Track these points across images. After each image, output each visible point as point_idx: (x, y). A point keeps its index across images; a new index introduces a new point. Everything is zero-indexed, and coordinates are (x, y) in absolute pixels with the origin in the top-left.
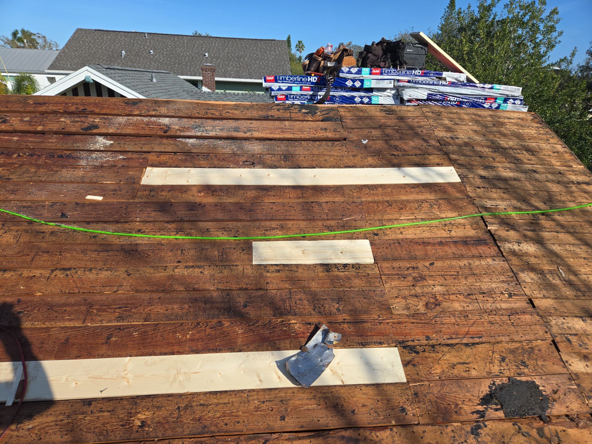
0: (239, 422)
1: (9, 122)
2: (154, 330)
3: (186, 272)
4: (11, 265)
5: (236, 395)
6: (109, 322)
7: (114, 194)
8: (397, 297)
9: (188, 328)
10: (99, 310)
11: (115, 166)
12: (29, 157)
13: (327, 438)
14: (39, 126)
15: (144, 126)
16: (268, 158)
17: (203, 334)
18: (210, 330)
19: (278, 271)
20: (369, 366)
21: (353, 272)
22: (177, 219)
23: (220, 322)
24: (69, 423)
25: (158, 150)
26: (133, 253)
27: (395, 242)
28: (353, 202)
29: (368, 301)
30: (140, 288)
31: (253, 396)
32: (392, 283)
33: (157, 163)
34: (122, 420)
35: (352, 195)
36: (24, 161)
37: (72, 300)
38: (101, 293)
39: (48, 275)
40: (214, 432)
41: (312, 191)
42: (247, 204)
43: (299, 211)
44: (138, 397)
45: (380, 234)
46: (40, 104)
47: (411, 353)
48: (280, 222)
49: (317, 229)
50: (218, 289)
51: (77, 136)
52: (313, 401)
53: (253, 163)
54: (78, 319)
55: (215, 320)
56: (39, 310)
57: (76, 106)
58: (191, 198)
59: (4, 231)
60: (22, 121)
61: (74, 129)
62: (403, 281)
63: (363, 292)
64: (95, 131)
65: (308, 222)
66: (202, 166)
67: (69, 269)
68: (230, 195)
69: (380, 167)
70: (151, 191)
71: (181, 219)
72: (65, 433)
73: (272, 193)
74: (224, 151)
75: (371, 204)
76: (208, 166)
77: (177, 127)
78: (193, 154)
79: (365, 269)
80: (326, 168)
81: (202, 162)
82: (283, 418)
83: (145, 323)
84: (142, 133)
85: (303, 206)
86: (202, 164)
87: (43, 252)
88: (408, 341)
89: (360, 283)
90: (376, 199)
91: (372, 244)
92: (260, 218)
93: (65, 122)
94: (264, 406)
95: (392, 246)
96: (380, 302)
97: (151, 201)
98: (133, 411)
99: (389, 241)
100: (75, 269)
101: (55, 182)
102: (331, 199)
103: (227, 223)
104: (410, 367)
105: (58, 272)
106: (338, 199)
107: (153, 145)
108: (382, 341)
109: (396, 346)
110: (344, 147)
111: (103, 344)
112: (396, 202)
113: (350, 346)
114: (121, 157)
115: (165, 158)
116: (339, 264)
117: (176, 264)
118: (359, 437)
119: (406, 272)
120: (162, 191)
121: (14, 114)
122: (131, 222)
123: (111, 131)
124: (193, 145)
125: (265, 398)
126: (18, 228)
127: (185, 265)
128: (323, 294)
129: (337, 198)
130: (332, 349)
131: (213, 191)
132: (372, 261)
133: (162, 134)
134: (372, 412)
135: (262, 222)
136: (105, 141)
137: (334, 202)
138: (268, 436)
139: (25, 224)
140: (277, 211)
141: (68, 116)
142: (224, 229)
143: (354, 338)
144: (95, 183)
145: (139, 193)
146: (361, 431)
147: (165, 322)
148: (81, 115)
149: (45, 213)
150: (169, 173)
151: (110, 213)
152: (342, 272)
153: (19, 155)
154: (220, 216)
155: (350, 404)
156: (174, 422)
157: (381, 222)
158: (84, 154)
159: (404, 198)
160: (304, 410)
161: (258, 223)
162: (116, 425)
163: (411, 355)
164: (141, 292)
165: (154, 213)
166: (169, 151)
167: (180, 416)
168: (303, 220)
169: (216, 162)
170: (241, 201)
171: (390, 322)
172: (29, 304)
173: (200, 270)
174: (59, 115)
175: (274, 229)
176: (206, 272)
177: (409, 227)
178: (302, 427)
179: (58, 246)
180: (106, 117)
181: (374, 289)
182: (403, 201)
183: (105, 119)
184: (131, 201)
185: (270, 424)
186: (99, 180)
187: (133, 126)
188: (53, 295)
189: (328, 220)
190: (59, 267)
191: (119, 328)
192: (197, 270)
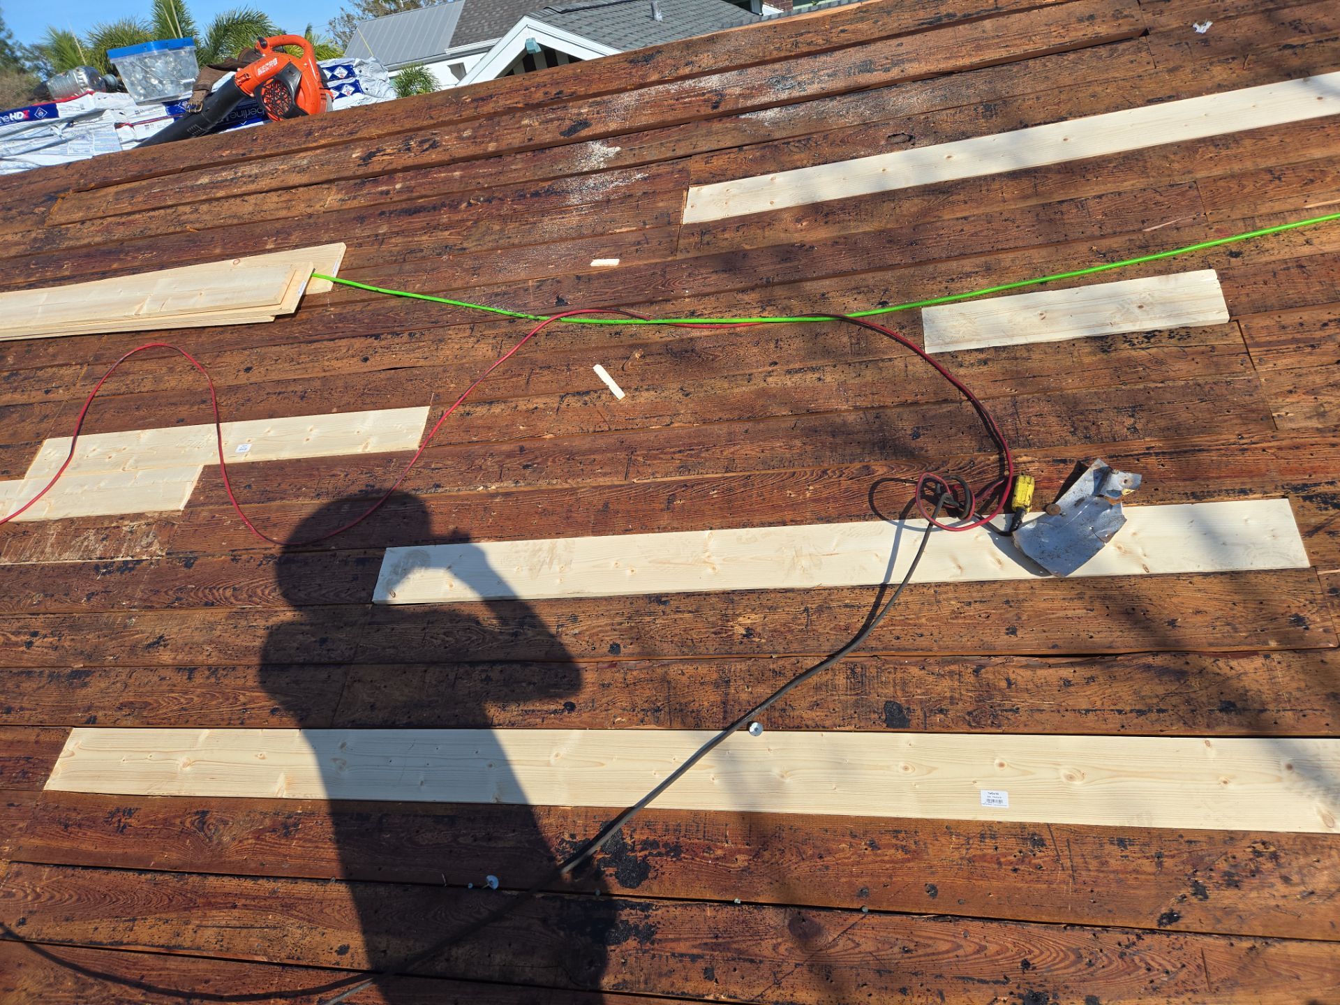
0: (922, 635)
1: (441, 145)
2: (745, 485)
3: (789, 382)
4: (499, 394)
5: (912, 591)
6: (666, 475)
7: (637, 250)
8: (1291, 392)
9: (807, 481)
10: (645, 457)
11: (630, 196)
12: (485, 204)
13: (1112, 666)
14: (490, 142)
15: (672, 102)
16: (946, 120)
17: (835, 489)
18: (849, 482)
19: (985, 362)
20: (1212, 537)
21: (1171, 346)
22: (759, 282)
23: (867, 467)
24: (632, 628)
25: (705, 149)
26: (687, 355)
27: (1290, 265)
28: (1172, 186)
29: (1210, 406)
30: (708, 416)
31: (946, 593)
32: (1279, 362)
33: (707, 175)
34: (714, 625)
35: (1167, 168)
36: (479, 214)
37: (601, 442)
38: (644, 429)
39: (556, 405)
40: (876, 649)
41: (1059, 177)
42: (904, 230)
43: (1027, 227)
44: (734, 592)
45: (1247, 253)
46: (483, 99)
47: (1326, 509)
48: (983, 259)
49: (1076, 262)
50: (856, 408)
51: (556, 150)
52: (1077, 603)
53: (911, 137)
54: (617, 472)
55: (857, 465)
56: (554, 461)
57: (543, 90)
58: (783, 235)
59: (475, 339)
60: (460, 138)
61: (547, 138)
62: (1310, 354)
63: (1198, 388)
64: (584, 133)
65: (1052, 249)
66: (799, 164)
67: (587, 393)
68: (864, 217)
69: (1247, 86)
70: (703, 234)
71: (768, 282)
72: (629, 641)
73: (961, 197)
74: (842, 121)
75: (1221, 183)
76: (811, 162)
77: (738, 91)
78: (776, 143)
79: (1203, 336)
80: (1094, 114)
81: (796, 157)
82: (1012, 631)
83: (726, 475)
84: (670, 118)
85: (1037, 215)
86: (798, 160)
87: (541, 368)
88: (1319, 484)
89: (1192, 368)
90: (1236, 167)
91: (1223, 278)
92: (936, 256)
93: (531, 125)
94: (970, 611)
95: (1282, 276)
96: (1243, 406)
97: (706, 253)
98: (730, 612)
99: (1272, 266)
100: (596, 392)
101: (536, 243)
102: (1111, 187)
103: (863, 276)
104: (1320, 537)
105: (570, 400)
106: (1130, 183)
107: (694, 140)
108: (1248, 487)
109: (1283, 497)
110: (1144, 54)
111: (662, 510)
112: (1294, 167)
113: (1163, 501)
114: (639, 176)
115: (721, 162)
116: (1133, 333)
117: (770, 369)
118: (1186, 668)
119: (1318, 334)
120: (723, 231)
121: (446, 128)
122: (676, 298)
123: (613, 126)
124: (775, 123)
125: (972, 597)
126: (495, 332)
127: (786, 368)
128: (1095, 400)
129: (1125, 184)
130: (1119, 507)
131: (827, 215)
132: (1225, 317)
133: (710, 111)
134: (1218, 624)
135: (939, 265)
136: (605, 149)
137: (1120, 194)
138: (984, 660)
139: (504, 324)
140: (976, 234)
141: (533, 113)
142: (857, 290)
143: (1173, 483)
144: (602, 234)
145: (681, 241)
146: (1191, 658)
147: (763, 472)
148: (555, 107)
149: (531, 300)
150: (734, 191)
151: (636, 287)
152: (1143, 349)
153: (470, 204)
154: (846, 263)
155: (1165, 608)
156: (801, 631)
157: (1250, 222)
158: (573, 183)
159: (1318, 153)
160: (1058, 618)
161: (930, 268)
162: (706, 633)
163: (1324, 512)
164: (711, 422)
165: (714, 277)
166: (726, 146)
167: (810, 623)
168: (1040, 246)
169: (827, 150)
170: (889, 226)
171: (1270, 448)
172: (537, 453)
173: (817, 375)
174: (518, 115)
175: (968, 275)
176: (828, 379)
177: (1330, 225)
178: (1054, 647)
179: (561, 355)
180: (598, 99)
181: (1229, 379)
182: (1316, 161)
183: (598, 103)
184: (670, 259)
185: (985, 639)
186: (607, 227)
187: (651, 107)
188: (571, 436)
189: (1103, 237)
190: (571, 391)
191: (685, 485)
192: (811, 377)
